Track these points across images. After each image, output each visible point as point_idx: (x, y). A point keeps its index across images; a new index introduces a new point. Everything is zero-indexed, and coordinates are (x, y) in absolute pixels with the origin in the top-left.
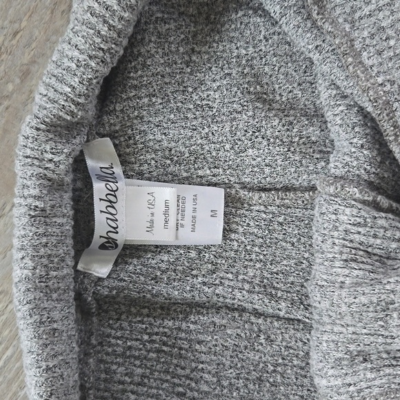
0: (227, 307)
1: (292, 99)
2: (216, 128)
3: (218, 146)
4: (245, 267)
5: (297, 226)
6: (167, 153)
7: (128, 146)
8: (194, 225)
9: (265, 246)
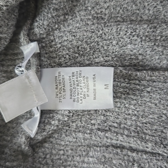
0: (113, 146)
1: (156, 12)
2: (107, 30)
3: (108, 42)
4: (125, 119)
5: (159, 93)
6: (76, 49)
7: (51, 47)
8: (95, 95)
9: (137, 105)
